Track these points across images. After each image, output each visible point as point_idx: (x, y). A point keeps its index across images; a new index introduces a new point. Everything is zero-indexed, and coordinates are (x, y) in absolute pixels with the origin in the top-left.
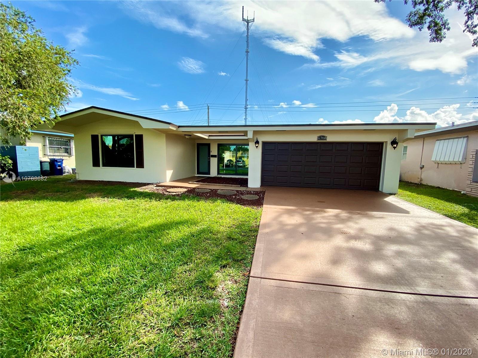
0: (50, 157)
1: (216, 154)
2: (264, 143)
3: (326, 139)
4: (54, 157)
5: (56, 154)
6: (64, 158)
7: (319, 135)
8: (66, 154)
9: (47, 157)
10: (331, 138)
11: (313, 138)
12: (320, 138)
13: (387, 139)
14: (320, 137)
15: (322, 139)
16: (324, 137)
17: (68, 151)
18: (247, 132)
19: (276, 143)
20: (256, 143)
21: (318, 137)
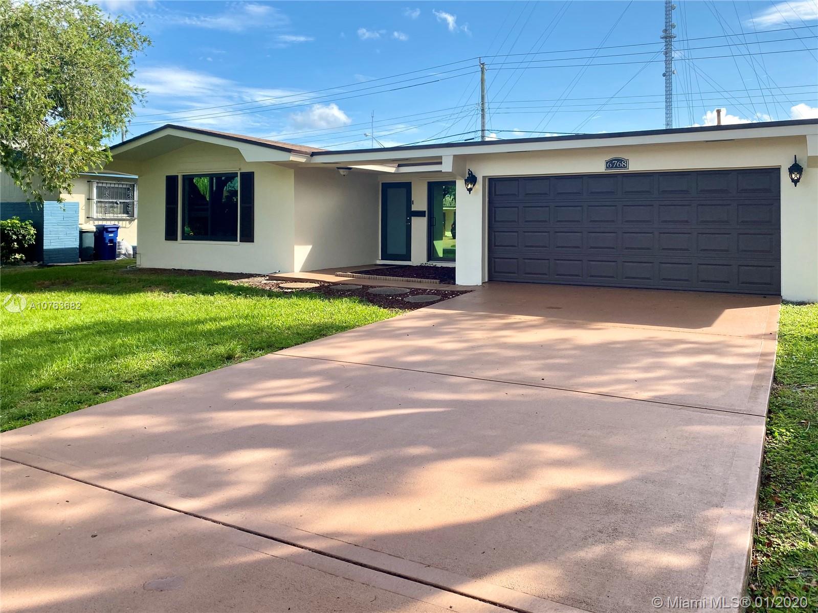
0: (97, 223)
1: (425, 207)
3: (625, 167)
4: (104, 223)
5: (108, 216)
6: (120, 224)
7: (609, 158)
8: (125, 216)
9: (91, 222)
10: (637, 164)
11: (597, 166)
13: (774, 159)
15: (616, 167)
17: (127, 209)
18: (441, 157)
19: (518, 180)
20: (467, 181)
21: (607, 163)
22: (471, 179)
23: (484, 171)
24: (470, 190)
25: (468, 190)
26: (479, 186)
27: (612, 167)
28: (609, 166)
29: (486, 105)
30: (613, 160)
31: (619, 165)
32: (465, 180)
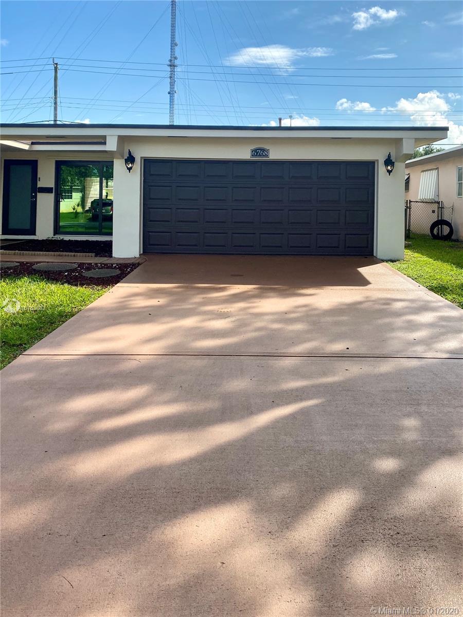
1: (51, 184)
2: (148, 163)
3: (267, 156)
7: (254, 147)
10: (276, 154)
11: (244, 154)
12: (255, 152)
13: (376, 154)
14: (256, 150)
15: (260, 155)
16: (263, 150)
18: (104, 137)
19: (171, 162)
20: (127, 161)
21: (252, 151)
22: (131, 159)
23: (142, 152)
24: (130, 169)
25: (128, 168)
26: (137, 167)
27: (256, 155)
28: (254, 154)
29: (58, 100)
30: (258, 149)
31: (262, 154)
32: (125, 159)
